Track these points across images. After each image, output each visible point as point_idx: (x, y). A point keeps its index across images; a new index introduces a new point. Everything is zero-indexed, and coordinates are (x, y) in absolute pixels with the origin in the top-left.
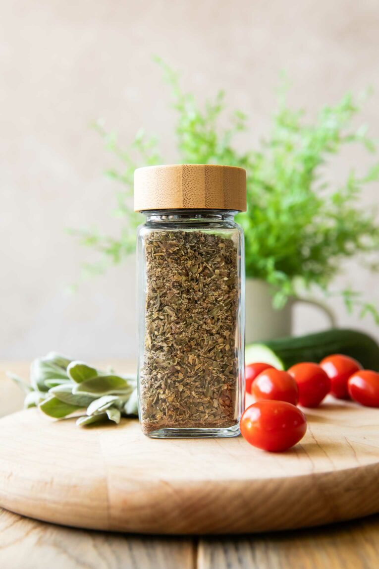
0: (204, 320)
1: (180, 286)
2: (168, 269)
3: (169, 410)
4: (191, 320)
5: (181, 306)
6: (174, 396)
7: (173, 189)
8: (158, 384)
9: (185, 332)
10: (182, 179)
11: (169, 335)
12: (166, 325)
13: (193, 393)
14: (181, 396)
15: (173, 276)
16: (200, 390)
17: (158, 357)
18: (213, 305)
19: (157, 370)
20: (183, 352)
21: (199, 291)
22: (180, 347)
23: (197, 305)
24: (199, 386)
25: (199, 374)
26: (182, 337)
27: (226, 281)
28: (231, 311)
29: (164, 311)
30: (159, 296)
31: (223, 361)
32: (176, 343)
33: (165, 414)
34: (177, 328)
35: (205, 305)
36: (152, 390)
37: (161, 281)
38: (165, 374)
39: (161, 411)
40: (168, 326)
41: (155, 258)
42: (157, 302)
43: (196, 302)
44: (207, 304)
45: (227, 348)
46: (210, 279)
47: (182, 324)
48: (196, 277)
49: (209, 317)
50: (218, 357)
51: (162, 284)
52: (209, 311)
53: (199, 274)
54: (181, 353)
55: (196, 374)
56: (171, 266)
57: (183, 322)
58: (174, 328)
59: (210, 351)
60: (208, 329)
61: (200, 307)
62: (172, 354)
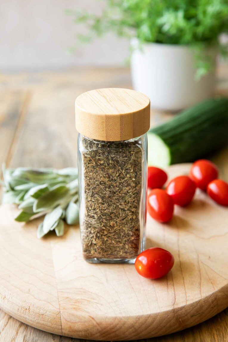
0: (120, 203)
1: (105, 183)
2: (97, 174)
3: (98, 250)
4: (111, 203)
5: (105, 195)
6: (101, 243)
7: (99, 129)
8: (92, 236)
9: (108, 209)
10: (105, 123)
11: (98, 210)
12: (96, 204)
13: (113, 242)
14: (106, 243)
15: (100, 178)
16: (118, 240)
17: (91, 222)
18: (125, 195)
19: (91, 228)
20: (107, 220)
21: (117, 187)
22: (105, 217)
23: (115, 194)
24: (117, 238)
25: (117, 232)
26: (106, 212)
27: (134, 181)
28: (137, 197)
29: (95, 197)
30: (91, 188)
31: (131, 225)
32: (102, 215)
33: (96, 251)
34: (103, 207)
35: (120, 195)
36: (88, 238)
37: (93, 180)
38: (96, 231)
39: (94, 250)
40: (97, 205)
41: (89, 167)
42: (90, 192)
43: (115, 193)
44: (122, 194)
45: (134, 217)
46: (123, 180)
47: (106, 205)
48: (115, 179)
49: (123, 201)
50: (129, 223)
51: (93, 182)
52: (123, 198)
53: (117, 177)
54: (105, 220)
55: (115, 231)
56: (99, 172)
57: (107, 203)
58: (101, 207)
59: (123, 219)
60: (122, 208)
61: (117, 196)
62: (100, 220)
